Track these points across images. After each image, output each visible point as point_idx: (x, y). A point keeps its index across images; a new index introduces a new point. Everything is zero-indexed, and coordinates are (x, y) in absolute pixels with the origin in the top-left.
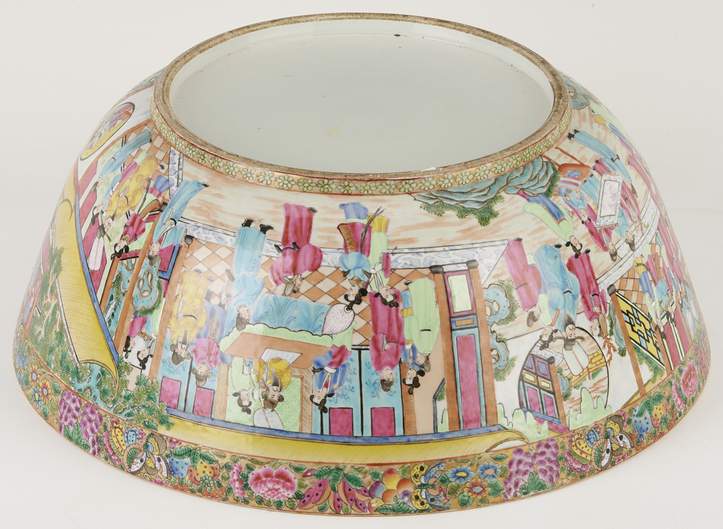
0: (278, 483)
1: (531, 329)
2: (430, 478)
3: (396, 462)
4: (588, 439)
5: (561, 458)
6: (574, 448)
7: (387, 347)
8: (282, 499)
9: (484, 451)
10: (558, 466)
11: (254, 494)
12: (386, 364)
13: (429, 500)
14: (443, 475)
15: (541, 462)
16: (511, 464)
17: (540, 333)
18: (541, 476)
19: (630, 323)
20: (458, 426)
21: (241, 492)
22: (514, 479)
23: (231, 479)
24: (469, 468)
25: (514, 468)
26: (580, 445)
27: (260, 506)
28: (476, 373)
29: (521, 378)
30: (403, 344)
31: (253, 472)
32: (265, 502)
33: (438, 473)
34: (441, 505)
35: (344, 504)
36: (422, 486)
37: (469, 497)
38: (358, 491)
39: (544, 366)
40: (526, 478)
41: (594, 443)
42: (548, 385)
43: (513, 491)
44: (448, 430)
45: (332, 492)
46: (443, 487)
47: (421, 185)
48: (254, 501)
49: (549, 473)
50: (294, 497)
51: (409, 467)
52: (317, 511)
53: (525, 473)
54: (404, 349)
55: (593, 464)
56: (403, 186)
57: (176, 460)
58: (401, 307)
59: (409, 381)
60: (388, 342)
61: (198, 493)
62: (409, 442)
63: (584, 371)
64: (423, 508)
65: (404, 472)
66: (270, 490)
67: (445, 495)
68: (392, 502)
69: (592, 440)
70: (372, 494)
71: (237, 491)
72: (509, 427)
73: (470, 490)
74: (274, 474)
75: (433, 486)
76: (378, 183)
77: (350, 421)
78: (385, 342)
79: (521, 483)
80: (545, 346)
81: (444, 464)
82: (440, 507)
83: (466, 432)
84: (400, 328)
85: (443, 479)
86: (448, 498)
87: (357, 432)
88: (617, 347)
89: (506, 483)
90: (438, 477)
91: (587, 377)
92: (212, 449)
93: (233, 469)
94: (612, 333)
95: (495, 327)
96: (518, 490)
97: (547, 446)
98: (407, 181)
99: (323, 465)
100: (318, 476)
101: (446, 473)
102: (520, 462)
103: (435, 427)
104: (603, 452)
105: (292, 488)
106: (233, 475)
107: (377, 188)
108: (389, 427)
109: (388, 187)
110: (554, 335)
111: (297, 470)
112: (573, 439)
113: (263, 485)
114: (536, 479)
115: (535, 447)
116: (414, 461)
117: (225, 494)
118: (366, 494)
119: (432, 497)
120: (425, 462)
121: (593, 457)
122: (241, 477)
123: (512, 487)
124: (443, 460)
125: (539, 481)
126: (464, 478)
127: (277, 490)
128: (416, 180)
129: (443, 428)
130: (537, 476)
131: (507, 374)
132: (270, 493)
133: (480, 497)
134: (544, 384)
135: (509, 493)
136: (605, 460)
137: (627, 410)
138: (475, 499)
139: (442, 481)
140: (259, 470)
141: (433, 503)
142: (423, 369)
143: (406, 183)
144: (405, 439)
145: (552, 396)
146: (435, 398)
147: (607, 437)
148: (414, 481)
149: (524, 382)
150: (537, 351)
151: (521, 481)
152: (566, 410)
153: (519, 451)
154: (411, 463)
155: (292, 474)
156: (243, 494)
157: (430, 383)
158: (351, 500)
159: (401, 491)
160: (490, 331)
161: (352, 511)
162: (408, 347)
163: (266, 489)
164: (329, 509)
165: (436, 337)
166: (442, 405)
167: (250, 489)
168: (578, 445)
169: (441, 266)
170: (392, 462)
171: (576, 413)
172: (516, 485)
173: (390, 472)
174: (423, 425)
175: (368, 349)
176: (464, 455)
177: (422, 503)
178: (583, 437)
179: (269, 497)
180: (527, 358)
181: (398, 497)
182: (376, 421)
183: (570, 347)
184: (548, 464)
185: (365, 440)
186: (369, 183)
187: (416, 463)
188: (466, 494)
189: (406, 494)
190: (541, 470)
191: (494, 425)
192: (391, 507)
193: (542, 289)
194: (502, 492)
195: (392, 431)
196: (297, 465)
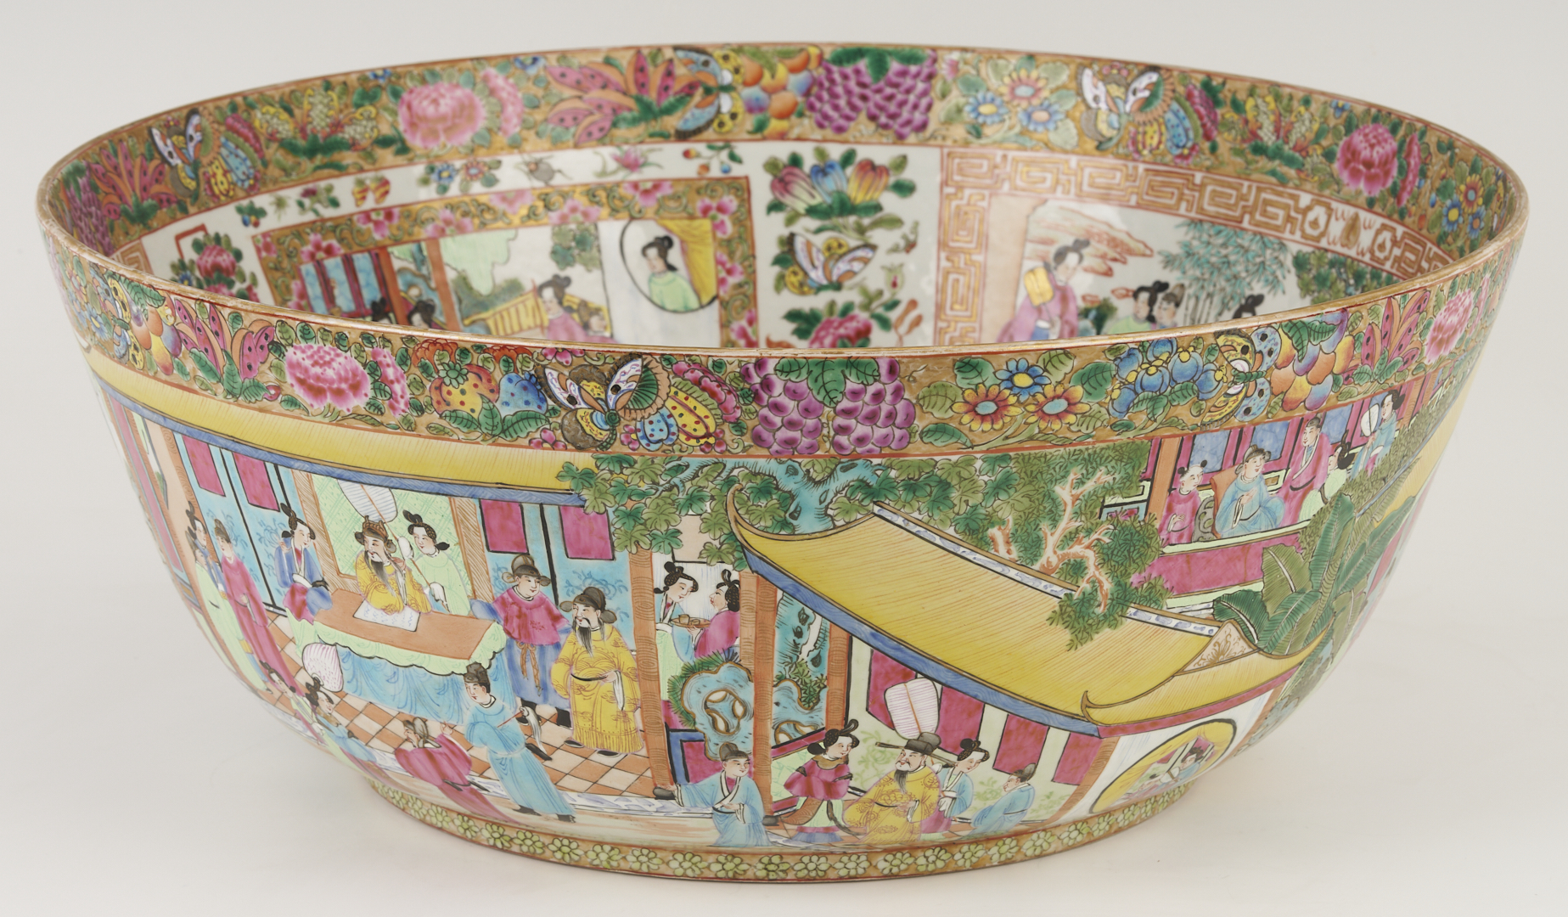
0: (318, 378)
8: (303, 344)
11: (354, 355)
21: (380, 359)
23: (405, 382)
27: (339, 330)
31: (367, 400)
32: (331, 339)
35: (207, 323)
38: (195, 346)
45: (229, 351)
48: (351, 341)
50: (285, 347)
52: (243, 314)
57: (533, 408)
61: (468, 346)
66: (328, 364)
70: (175, 334)
71: (388, 360)
74: (328, 395)
92: (459, 440)
93: (406, 404)
99: (256, 405)
100: (257, 386)
105: (292, 366)
106: (403, 391)
111: (292, 402)
113: (343, 373)
117: (410, 351)
118: (183, 336)
122: (387, 388)
127: (315, 364)
132: (327, 358)
140: (358, 403)
155: (300, 394)
156: (375, 355)
158: (199, 330)
159: (144, 326)
161: (193, 307)
163: (335, 365)
164: (225, 316)
167: (365, 365)
179: (326, 349)
181: (143, 317)
189: (137, 319)
192: (147, 301)
196: (297, 412)
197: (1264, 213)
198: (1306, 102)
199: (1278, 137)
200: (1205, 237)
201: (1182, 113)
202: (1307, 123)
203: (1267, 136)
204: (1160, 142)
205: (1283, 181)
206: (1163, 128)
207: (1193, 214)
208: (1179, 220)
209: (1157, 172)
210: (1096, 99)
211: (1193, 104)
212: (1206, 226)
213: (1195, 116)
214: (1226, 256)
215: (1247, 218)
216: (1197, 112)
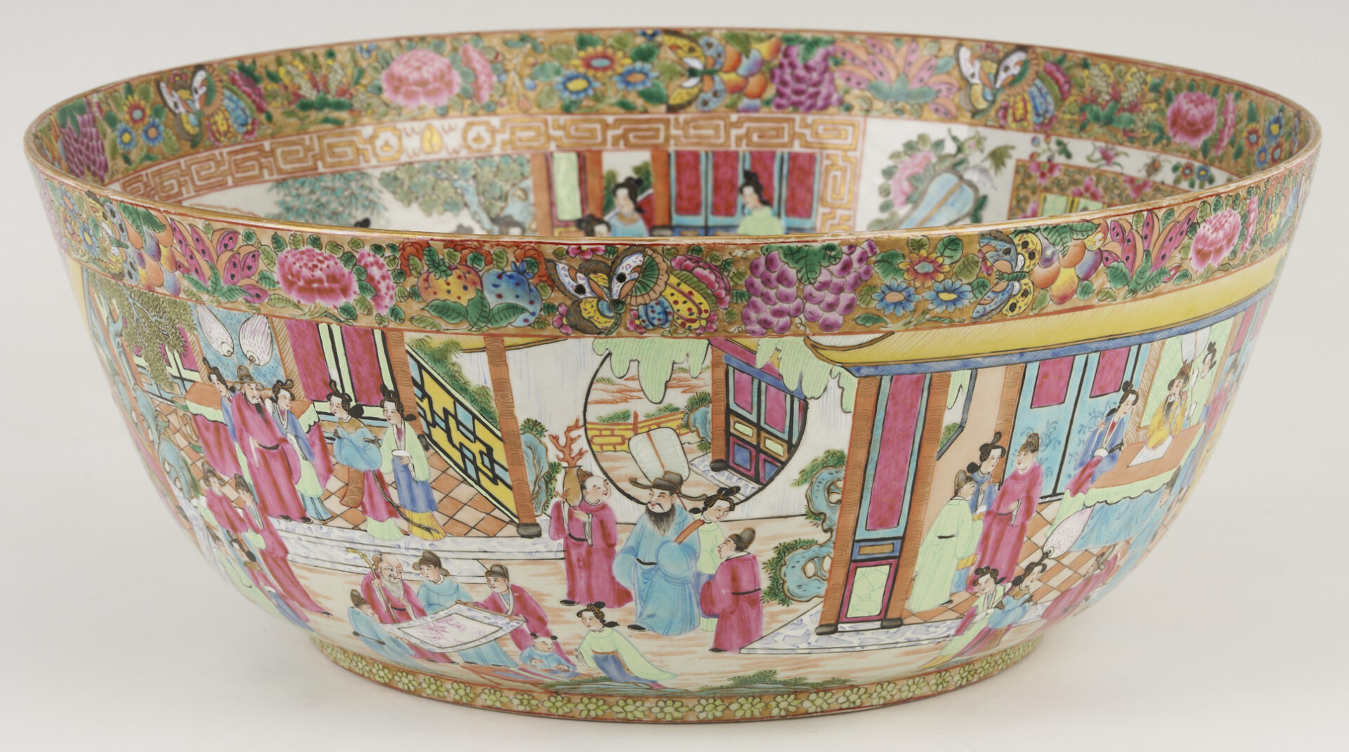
0: (1211, 243)
1: (750, 524)
2: (1003, 291)
3: (1050, 317)
4: (667, 314)
5: (741, 295)
6: (705, 306)
7: (1013, 506)
8: (1213, 216)
9: (896, 335)
10: (750, 285)
11: (1239, 210)
12: (1023, 478)
13: (1013, 251)
14: (980, 297)
15: (785, 298)
16: (850, 307)
17: (732, 515)
18: (792, 273)
19: (492, 461)
20: (934, 380)
22: (850, 278)
23: (1255, 222)
24: (930, 307)
25: (845, 297)
26: (690, 309)
27: (1236, 192)
28: (879, 468)
29: (792, 448)
30: (988, 513)
31: (1232, 248)
33: (988, 300)
34: (994, 243)
35: (1140, 230)
36: (1019, 276)
37: (942, 255)
38: (1116, 259)
39: (738, 459)
40: (824, 276)
41: (653, 303)
42: (738, 426)
43: (855, 257)
44: (953, 373)
45: (1151, 249)
46: (985, 274)
47: (830, 701)
48: (1241, 198)
49: (774, 276)
50: (1199, 224)
51: (1032, 309)
52: (1175, 208)
53: (824, 286)
54: (989, 505)
55: (663, 266)
56: (860, 697)
58: (973, 569)
59: (996, 453)
60: (1010, 514)
62: (1022, 352)
63: (646, 429)
64: (1025, 235)
65: (1042, 301)
66: (1222, 226)
67: (984, 259)
68: (1072, 244)
69: (658, 309)
70: (1099, 256)
72: (837, 369)
73: (938, 268)
74: (1212, 255)
75: (1001, 276)
76: (897, 698)
77: (1098, 376)
78: (1014, 513)
79: (836, 268)
80: (727, 493)
81: (975, 315)
82: (996, 238)
83: (922, 369)
84: (985, 537)
85: (981, 289)
86: (980, 255)
87: (1094, 358)
88: (546, 440)
89: (867, 272)
90: (990, 294)
91: (641, 418)
93: (1249, 242)
94: (554, 468)
95: (822, 537)
96: (845, 257)
97: (765, 324)
98: (852, 706)
99: (1151, 293)
100: (1163, 272)
101: (974, 300)
102: (831, 307)
103: (973, 378)
104: (636, 280)
105: (1198, 240)
106: (1252, 230)
107: (900, 690)
108: (1046, 375)
109: (884, 693)
110: (701, 505)
111: (1185, 274)
112: (704, 323)
113: (1228, 230)
114: (804, 271)
115: (793, 327)
116: (1022, 321)
118: (1106, 255)
119: (1007, 257)
120: (1004, 319)
121: (664, 278)
122: (1246, 232)
123: (856, 265)
124: (974, 323)
125: (798, 266)
126: (945, 290)
127: (1215, 229)
128: (838, 707)
129: (960, 378)
130: (800, 275)
131: (820, 460)
132: (1224, 221)
133: (923, 253)
134: (746, 431)
135: (864, 253)
136: (634, 265)
137: (550, 331)
138: (931, 250)
139: (984, 286)
140: (1226, 254)
141: (1008, 246)
142: (968, 474)
143: (854, 703)
144: (1027, 357)
145: (733, 406)
146: (961, 427)
147: (617, 303)
148: (1030, 285)
149: (789, 442)
150: (747, 487)
151: (835, 273)
152: (707, 376)
153: (828, 328)
154: (1028, 317)
155: (1192, 265)
156: (1249, 204)
157: (964, 452)
158: (1129, 241)
159: (1056, 265)
160: (834, 533)
161: (1130, 221)
162: (982, 509)
163: (1226, 225)
164: (1160, 217)
165: (933, 528)
166: (951, 417)
167: (1242, 217)
168: (695, 310)
169: (883, 627)
170: (1056, 316)
171: (685, 366)
172: (846, 267)
173: (1063, 299)
174: (993, 381)
175: (1042, 498)
176: (934, 331)
177: (1025, 244)
178: (680, 321)
179: (1226, 213)
180: (772, 479)
181: (1061, 255)
182: (1063, 383)
183: (667, 477)
184: (772, 293)
185: (1086, 349)
186: (910, 695)
187: (1020, 317)
188: (948, 261)
189: (1048, 262)
190: (789, 284)
191: (867, 376)
192: (1075, 237)
193: (704, 580)
194: (879, 258)
195: (1043, 369)
196: (1184, 282)
197: (333, 155)
198: (331, 54)
199: (318, 91)
200: (294, 192)
201: (235, 98)
202: (340, 71)
203: (309, 93)
204: (229, 127)
205: (339, 123)
206: (227, 115)
207: (276, 177)
208: (268, 185)
209: (236, 152)
210: (176, 105)
211: (239, 87)
212: (290, 182)
213: (244, 96)
214: (318, 200)
215: (320, 164)
216: (245, 92)
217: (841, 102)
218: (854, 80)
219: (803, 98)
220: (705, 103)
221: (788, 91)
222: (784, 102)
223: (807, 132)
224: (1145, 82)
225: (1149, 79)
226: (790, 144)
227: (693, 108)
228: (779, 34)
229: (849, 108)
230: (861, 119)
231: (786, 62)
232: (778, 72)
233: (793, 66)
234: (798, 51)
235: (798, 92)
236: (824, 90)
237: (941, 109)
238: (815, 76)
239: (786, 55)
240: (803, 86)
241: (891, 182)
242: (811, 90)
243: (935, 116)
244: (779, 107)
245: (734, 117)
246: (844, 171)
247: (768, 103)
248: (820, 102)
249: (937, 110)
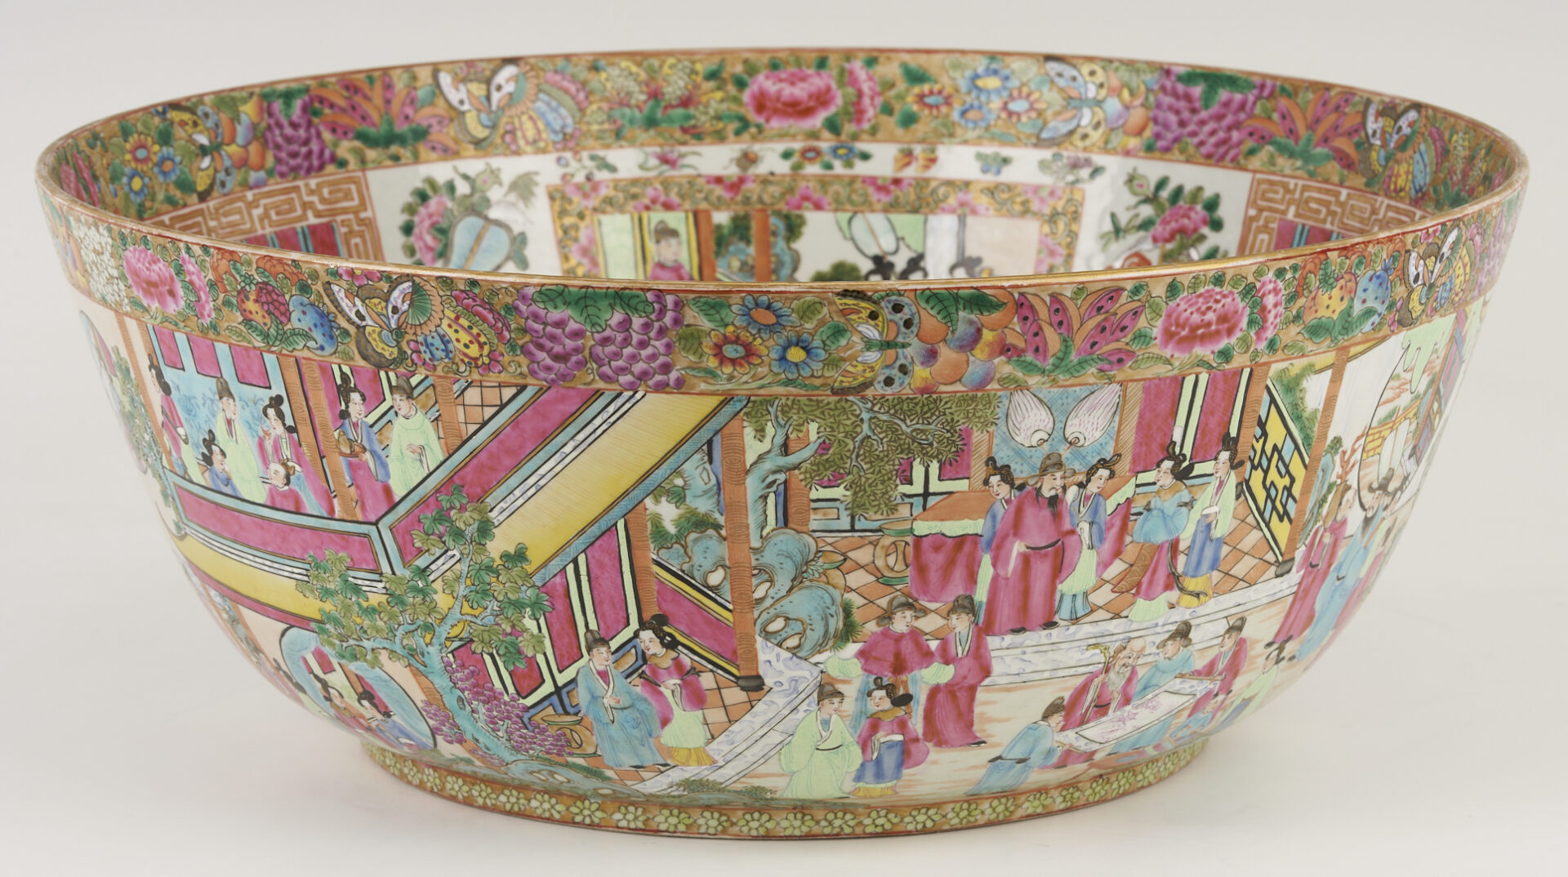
4: (1450, 291)
19: (1290, 495)
26: (1461, 282)
110: (1390, 500)
112: (1461, 295)
137: (1385, 330)
147: (1431, 287)
217: (334, 159)
218: (339, 131)
219: (299, 160)
220: (223, 185)
221: (283, 155)
222: (284, 169)
223: (315, 199)
224: (694, 72)
225: (699, 67)
226: (304, 217)
227: (215, 193)
228: (257, 90)
229: (342, 164)
230: (360, 174)
231: (272, 122)
232: (269, 135)
233: (280, 126)
234: (278, 105)
235: (294, 155)
236: (315, 146)
237: (438, 146)
238: (302, 133)
239: (271, 115)
240: (295, 147)
241: (412, 239)
242: (304, 150)
243: (433, 155)
244: (282, 175)
245: (250, 195)
246: (361, 235)
247: (270, 173)
248: (316, 163)
249: (433, 148)
